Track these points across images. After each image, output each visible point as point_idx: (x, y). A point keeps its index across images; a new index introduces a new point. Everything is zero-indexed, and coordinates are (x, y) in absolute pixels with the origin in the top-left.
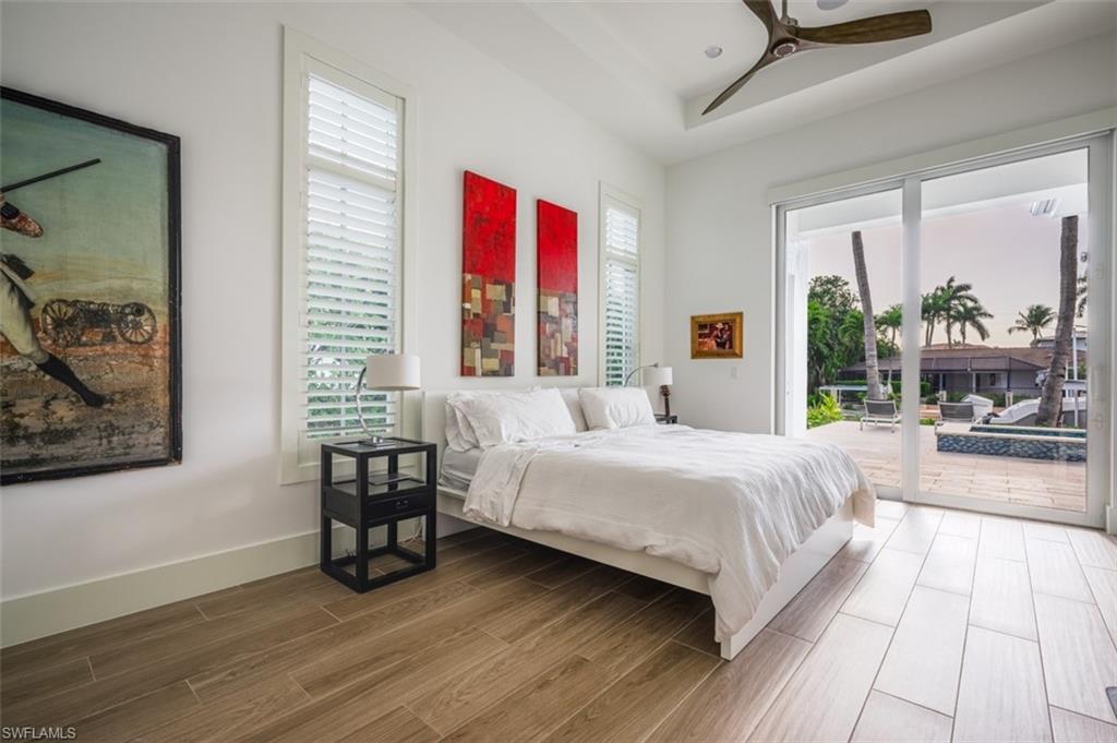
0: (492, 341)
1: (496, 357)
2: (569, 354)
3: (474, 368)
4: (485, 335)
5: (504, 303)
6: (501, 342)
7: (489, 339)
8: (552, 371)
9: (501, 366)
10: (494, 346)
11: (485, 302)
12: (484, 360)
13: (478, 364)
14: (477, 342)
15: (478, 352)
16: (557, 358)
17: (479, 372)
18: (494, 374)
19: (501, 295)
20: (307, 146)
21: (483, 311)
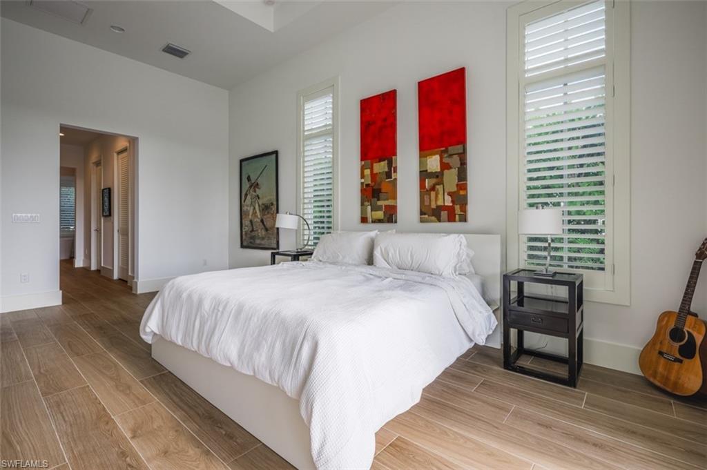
0: (378, 200)
1: (381, 210)
2: (453, 201)
3: (367, 218)
4: (373, 197)
5: (386, 173)
6: (385, 200)
7: (376, 199)
8: (433, 218)
9: (385, 216)
10: (380, 203)
11: (373, 176)
12: (373, 213)
13: (369, 216)
14: (368, 201)
15: (369, 208)
16: (438, 207)
17: (370, 220)
18: (380, 221)
19: (384, 168)
20: (304, 131)
21: (372, 182)
